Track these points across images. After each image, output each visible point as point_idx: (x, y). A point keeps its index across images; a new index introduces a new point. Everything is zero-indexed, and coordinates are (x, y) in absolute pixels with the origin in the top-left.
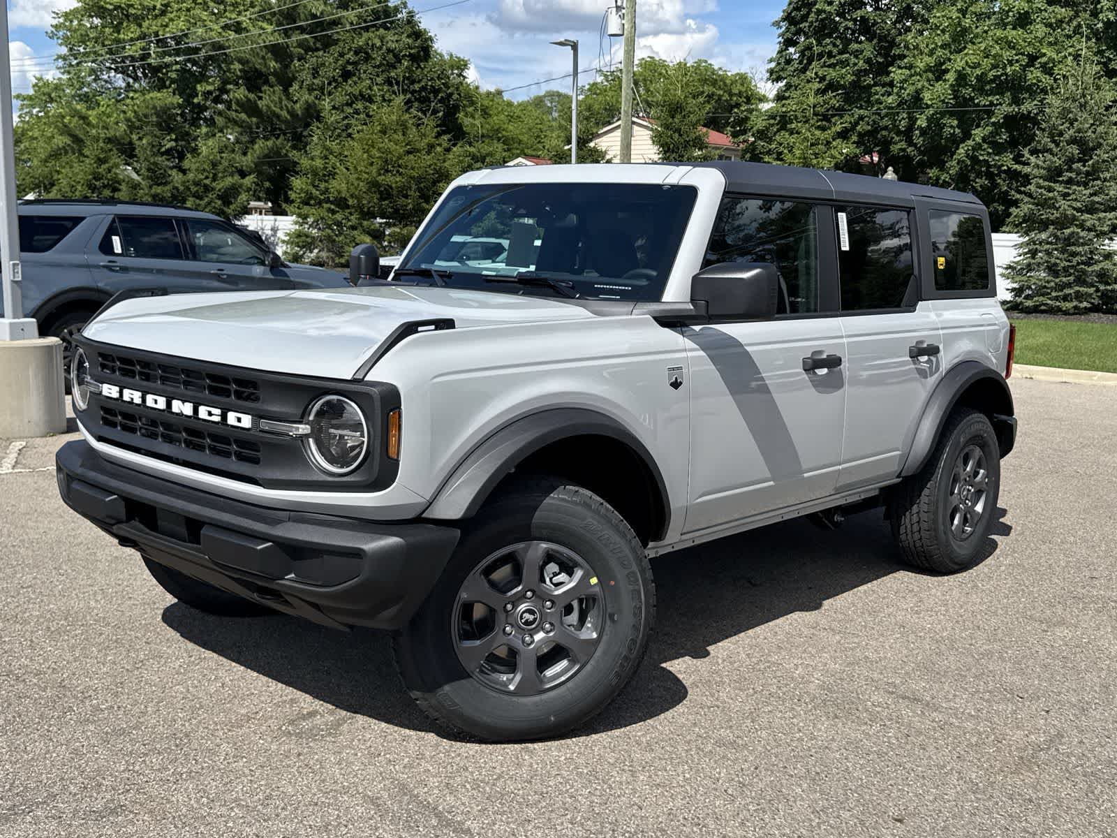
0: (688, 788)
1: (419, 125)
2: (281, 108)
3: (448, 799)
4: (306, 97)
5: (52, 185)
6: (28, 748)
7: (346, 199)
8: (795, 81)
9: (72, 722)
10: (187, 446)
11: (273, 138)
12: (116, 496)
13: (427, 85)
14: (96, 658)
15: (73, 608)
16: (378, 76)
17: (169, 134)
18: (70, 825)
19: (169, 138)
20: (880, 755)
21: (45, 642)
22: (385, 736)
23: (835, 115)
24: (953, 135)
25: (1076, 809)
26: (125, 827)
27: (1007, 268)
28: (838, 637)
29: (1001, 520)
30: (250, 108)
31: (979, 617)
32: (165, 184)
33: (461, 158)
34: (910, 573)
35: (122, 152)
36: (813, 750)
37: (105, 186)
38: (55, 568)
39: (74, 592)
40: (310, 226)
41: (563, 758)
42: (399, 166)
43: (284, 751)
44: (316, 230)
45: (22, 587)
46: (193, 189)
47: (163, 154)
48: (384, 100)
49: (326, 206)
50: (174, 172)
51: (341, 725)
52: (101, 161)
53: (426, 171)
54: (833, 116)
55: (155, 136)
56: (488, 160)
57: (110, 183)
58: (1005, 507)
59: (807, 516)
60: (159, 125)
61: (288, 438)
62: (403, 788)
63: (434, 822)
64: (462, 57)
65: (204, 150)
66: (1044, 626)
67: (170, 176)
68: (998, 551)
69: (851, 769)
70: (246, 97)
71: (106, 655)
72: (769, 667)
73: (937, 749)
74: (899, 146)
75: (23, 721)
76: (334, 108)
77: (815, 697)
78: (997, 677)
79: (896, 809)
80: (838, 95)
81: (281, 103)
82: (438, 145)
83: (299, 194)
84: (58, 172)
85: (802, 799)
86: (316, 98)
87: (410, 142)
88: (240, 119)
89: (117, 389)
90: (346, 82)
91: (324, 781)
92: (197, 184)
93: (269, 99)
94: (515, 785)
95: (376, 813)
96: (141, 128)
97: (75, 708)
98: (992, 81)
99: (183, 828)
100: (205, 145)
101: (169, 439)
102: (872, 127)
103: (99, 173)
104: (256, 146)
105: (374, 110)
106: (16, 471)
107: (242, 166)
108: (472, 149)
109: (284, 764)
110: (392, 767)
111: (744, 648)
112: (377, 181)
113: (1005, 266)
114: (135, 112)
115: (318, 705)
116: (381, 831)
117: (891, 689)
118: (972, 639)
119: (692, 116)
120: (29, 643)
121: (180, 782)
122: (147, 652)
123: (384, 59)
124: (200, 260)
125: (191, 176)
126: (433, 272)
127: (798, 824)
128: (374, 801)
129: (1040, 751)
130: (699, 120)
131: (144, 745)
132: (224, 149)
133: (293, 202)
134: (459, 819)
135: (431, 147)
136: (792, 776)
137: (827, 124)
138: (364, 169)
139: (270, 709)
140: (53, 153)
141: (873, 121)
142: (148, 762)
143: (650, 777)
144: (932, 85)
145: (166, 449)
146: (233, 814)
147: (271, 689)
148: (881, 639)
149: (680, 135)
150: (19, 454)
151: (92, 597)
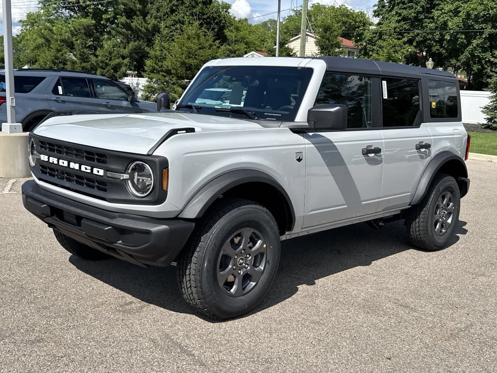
0: (295, 340)
1: (205, 35)
2: (142, 27)
3: (186, 341)
4: (154, 21)
5: (36, 61)
6: (4, 313)
7: (171, 70)
8: (387, 16)
9: (25, 303)
10: (77, 183)
11: (138, 41)
12: (46, 205)
13: (210, 16)
14: (38, 276)
15: (30, 253)
16: (187, 12)
17: (90, 38)
18: (19, 346)
19: (90, 40)
20: (385, 330)
21: (16, 268)
22: (162, 314)
23: (406, 33)
24: (462, 42)
25: (472, 358)
26: (43, 348)
27: (485, 108)
28: (375, 278)
29: (464, 227)
30: (127, 26)
31: (444, 271)
32: (88, 62)
33: (224, 52)
34: (415, 250)
35: (68, 46)
36: (355, 327)
37: (60, 62)
38: (24, 236)
39: (31, 247)
40: (154, 83)
41: (241, 326)
42: (196, 55)
43: (116, 318)
44: (156, 85)
45: (8, 244)
46: (101, 64)
47: (87, 48)
48: (190, 23)
49: (161, 73)
50: (92, 56)
51: (144, 308)
52: (59, 51)
53: (208, 58)
54: (405, 33)
55: (83, 39)
56: (237, 52)
57: (63, 61)
58: (466, 221)
59: (366, 222)
60: (85, 34)
61: (119, 180)
62: (167, 336)
63: (179, 351)
64: (228, 3)
65: (106, 46)
66: (474, 276)
67: (90, 58)
68: (459, 242)
69: (371, 336)
70: (126, 21)
71: (43, 274)
72: (341, 290)
73: (413, 329)
74: (436, 48)
75: (3, 301)
76: (166, 27)
77: (360, 304)
78: (447, 298)
79: (388, 354)
80: (408, 23)
81: (142, 24)
82: (214, 45)
83: (149, 67)
84: (39, 55)
85: (346, 348)
86: (158, 22)
87: (201, 43)
88: (123, 31)
89: (47, 157)
90: (172, 14)
91: (132, 331)
92: (102, 62)
93: (136, 22)
94: (217, 337)
95: (153, 346)
96: (77, 35)
97: (26, 297)
98: (483, 17)
99: (68, 349)
100: (106, 43)
101: (69, 180)
102: (423, 38)
103: (57, 56)
104: (130, 45)
105: (184, 28)
106: (10, 192)
107: (123, 54)
108: (230, 47)
109: (116, 323)
110: (163, 327)
111: (331, 281)
112: (185, 62)
113: (484, 107)
114: (74, 28)
115: (134, 299)
116: (155, 354)
117: (396, 302)
118: (438, 281)
119: (335, 32)
120: (9, 268)
121: (69, 330)
122: (61, 274)
123: (190, 4)
124: (99, 98)
125: (100, 58)
126: (193, 106)
127: (342, 358)
128: (153, 341)
129: (461, 331)
130: (339, 34)
131: (55, 313)
132: (115, 46)
133: (146, 71)
134: (190, 350)
135: (211, 46)
136: (343, 337)
137: (401, 37)
138: (179, 56)
139: (112, 300)
140: (36, 47)
141: (424, 36)
142: (56, 321)
143: (278, 335)
144: (452, 19)
145: (68, 184)
146: (91, 344)
147: (114, 291)
148: (395, 280)
149: (329, 41)
150: (12, 185)
151: (39, 249)
